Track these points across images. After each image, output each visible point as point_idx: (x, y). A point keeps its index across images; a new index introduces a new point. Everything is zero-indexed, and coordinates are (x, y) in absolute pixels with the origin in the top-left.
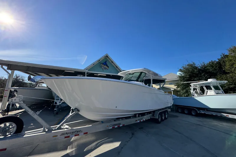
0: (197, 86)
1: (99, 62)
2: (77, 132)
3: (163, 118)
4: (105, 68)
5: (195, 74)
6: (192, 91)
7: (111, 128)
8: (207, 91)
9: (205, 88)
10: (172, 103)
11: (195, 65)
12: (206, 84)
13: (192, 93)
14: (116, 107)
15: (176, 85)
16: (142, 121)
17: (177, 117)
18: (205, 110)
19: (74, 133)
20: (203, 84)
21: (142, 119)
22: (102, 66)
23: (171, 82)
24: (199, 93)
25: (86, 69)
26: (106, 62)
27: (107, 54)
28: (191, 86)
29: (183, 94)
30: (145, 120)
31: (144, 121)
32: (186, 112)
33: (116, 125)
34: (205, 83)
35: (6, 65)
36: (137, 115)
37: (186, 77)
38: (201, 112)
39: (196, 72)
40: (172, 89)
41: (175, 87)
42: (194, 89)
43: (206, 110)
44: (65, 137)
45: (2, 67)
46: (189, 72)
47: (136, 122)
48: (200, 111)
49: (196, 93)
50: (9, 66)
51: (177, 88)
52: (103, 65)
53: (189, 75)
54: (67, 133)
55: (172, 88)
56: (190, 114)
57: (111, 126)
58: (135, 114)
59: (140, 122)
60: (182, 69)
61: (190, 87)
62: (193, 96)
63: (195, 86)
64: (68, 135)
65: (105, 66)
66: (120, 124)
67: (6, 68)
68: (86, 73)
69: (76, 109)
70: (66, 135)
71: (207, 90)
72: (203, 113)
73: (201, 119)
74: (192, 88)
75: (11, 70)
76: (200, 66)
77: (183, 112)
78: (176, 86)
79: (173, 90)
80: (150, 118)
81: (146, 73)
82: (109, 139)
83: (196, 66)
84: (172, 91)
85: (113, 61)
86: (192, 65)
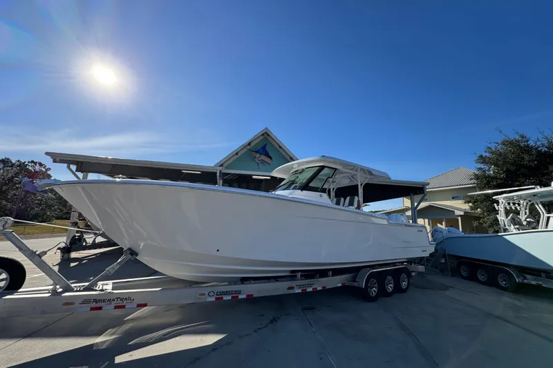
0: (522, 202)
1: (249, 147)
2: (122, 300)
3: (390, 288)
4: (263, 162)
5: (524, 166)
6: (501, 217)
7: (213, 299)
8: (548, 218)
9: (540, 208)
10: (432, 250)
11: (528, 141)
12: (542, 195)
13: (501, 223)
14: (218, 250)
15: (469, 202)
16: (310, 289)
17: (446, 288)
18: (540, 276)
19: (113, 302)
20: (534, 195)
21: (310, 285)
22: (255, 157)
23: (456, 194)
24: (525, 223)
25: (219, 165)
26: (264, 148)
27: (266, 128)
28: (497, 202)
29: (489, 227)
30: (319, 288)
31: (315, 292)
32: (481, 278)
33: (227, 293)
34: (539, 193)
35: (75, 164)
36: (299, 275)
37: (496, 178)
38: (525, 281)
39: (529, 161)
40: (457, 213)
41: (467, 207)
42: (507, 213)
43: (543, 275)
44: (92, 309)
45: (69, 167)
46: (505, 163)
47: (291, 292)
48: (525, 278)
49: (515, 222)
50: (79, 165)
51: (471, 208)
52: (258, 155)
53: (507, 171)
54: (96, 301)
55: (460, 210)
56: (492, 283)
57: (212, 294)
58: (292, 272)
59: (304, 293)
60: (487, 155)
61: (495, 205)
62: (505, 230)
63: (514, 204)
64: (98, 305)
65: (263, 157)
66: (239, 292)
67: (74, 167)
68: (218, 174)
69: (129, 249)
70: (94, 305)
71: (546, 215)
72: (534, 283)
73: (522, 302)
74: (501, 208)
75: (82, 172)
76: (545, 142)
77: (472, 278)
78: (471, 204)
79: (462, 213)
80: (340, 285)
81: (336, 169)
82: (208, 326)
83: (531, 143)
84: (459, 218)
85: (281, 145)
86: (518, 141)
